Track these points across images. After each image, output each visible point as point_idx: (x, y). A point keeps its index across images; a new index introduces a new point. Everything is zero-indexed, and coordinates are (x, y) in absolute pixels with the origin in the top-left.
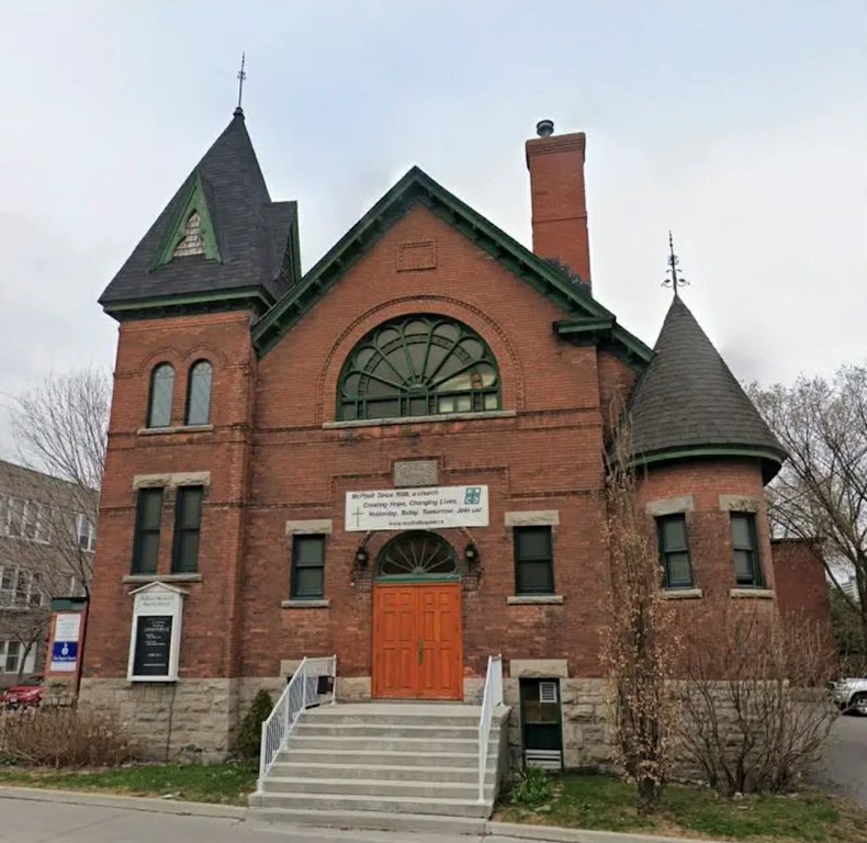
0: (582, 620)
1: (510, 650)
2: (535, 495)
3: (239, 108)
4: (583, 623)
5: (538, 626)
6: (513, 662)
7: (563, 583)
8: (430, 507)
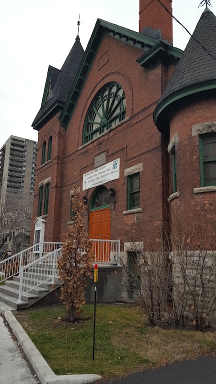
0: (149, 220)
1: (124, 238)
2: (134, 158)
3: (78, 36)
4: (150, 222)
5: (133, 224)
6: (125, 244)
7: (143, 200)
8: (103, 174)
